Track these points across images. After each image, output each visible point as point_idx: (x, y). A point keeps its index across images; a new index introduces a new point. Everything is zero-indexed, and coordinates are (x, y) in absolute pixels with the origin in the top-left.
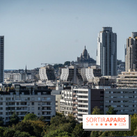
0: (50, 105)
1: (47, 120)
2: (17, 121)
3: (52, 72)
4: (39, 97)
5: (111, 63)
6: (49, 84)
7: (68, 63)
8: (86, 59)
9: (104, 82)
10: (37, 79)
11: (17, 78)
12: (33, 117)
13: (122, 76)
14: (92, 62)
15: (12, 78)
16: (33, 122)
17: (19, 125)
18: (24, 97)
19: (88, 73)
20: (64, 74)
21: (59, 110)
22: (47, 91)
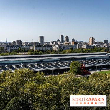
0: (52, 48)
1: (51, 51)
2: (46, 51)
3: (52, 43)
4: (50, 47)
5: (63, 41)
6: (52, 45)
7: (55, 41)
8: (58, 40)
9: (61, 44)
10: (50, 44)
11: (47, 44)
12: (49, 50)
13: (64, 43)
14: (59, 41)
15: (46, 44)
16: (49, 51)
17: (46, 52)
18: (47, 47)
19: (59, 43)
20: (55, 43)
21: (53, 49)
22: (51, 46)
